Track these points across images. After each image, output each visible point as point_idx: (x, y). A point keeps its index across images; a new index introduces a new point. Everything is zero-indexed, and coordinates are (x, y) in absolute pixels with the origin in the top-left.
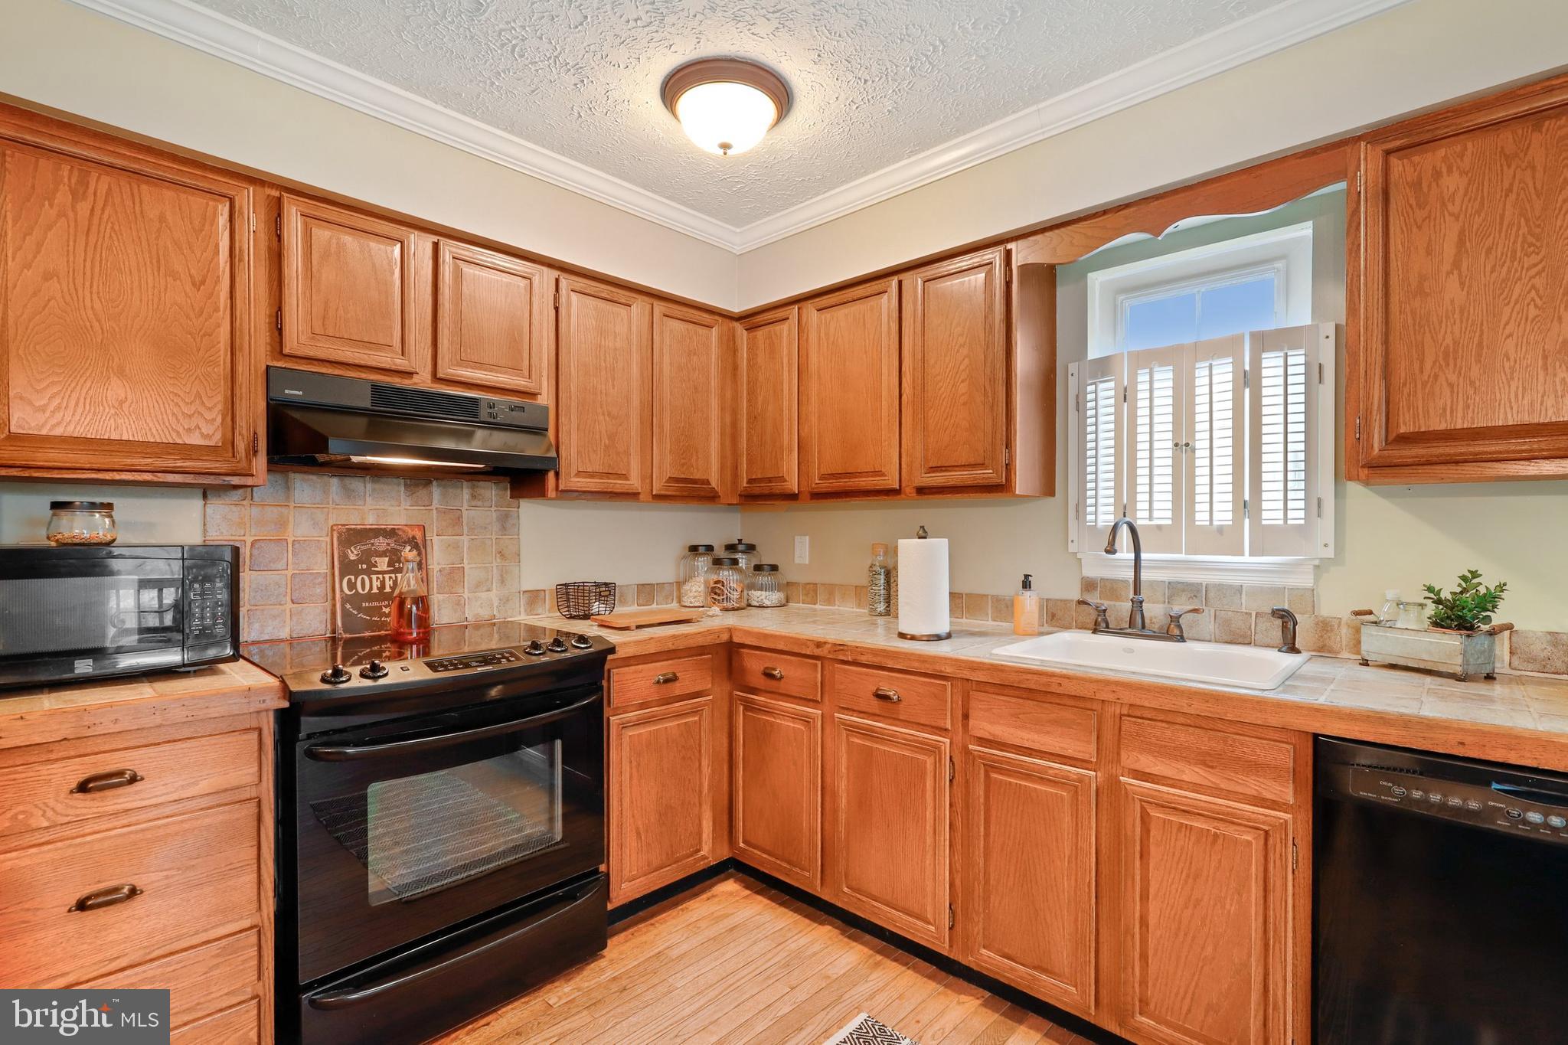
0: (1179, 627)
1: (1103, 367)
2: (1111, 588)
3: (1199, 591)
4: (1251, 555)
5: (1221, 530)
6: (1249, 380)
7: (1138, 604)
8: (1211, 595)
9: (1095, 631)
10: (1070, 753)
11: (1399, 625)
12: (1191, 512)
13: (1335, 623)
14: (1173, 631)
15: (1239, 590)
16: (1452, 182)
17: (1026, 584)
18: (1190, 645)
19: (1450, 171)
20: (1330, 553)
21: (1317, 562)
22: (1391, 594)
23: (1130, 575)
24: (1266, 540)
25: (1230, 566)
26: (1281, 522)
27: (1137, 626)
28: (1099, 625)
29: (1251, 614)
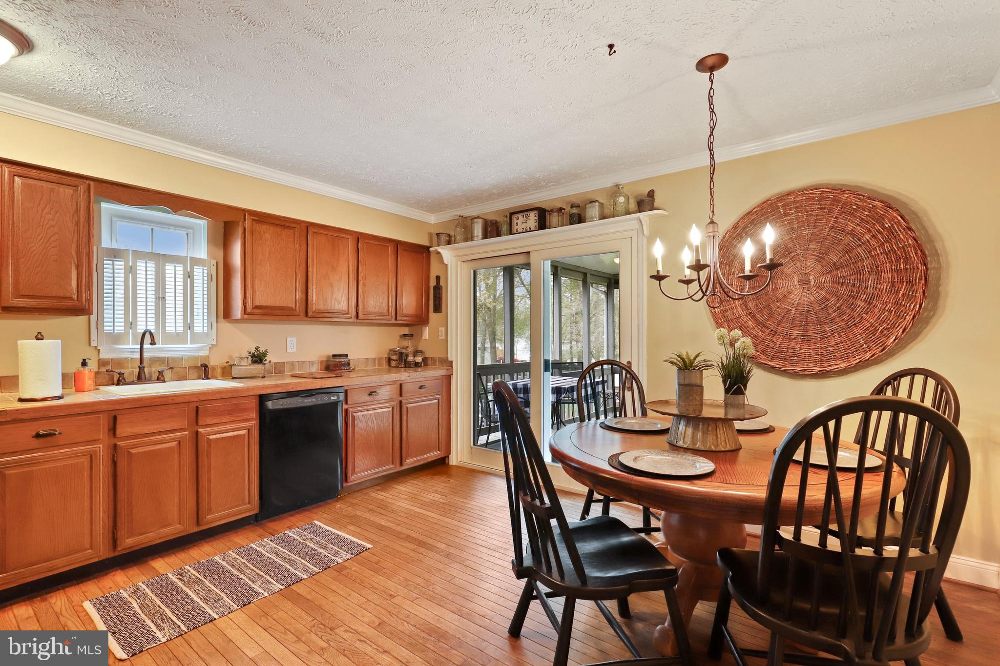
0: (163, 376)
1: (115, 254)
2: (120, 363)
3: (165, 360)
4: (191, 344)
5: (178, 334)
6: (189, 276)
7: (141, 369)
8: (170, 361)
9: (118, 384)
10: (176, 428)
11: (242, 364)
12: (164, 326)
13: (216, 367)
14: (160, 378)
15: (182, 359)
16: (267, 236)
17: (84, 364)
18: (167, 383)
19: (267, 232)
20: (214, 342)
21: (210, 346)
22: (237, 355)
23: (138, 355)
24: (195, 338)
25: (180, 349)
26: (202, 331)
27: (141, 378)
28: (121, 381)
29: (186, 368)
